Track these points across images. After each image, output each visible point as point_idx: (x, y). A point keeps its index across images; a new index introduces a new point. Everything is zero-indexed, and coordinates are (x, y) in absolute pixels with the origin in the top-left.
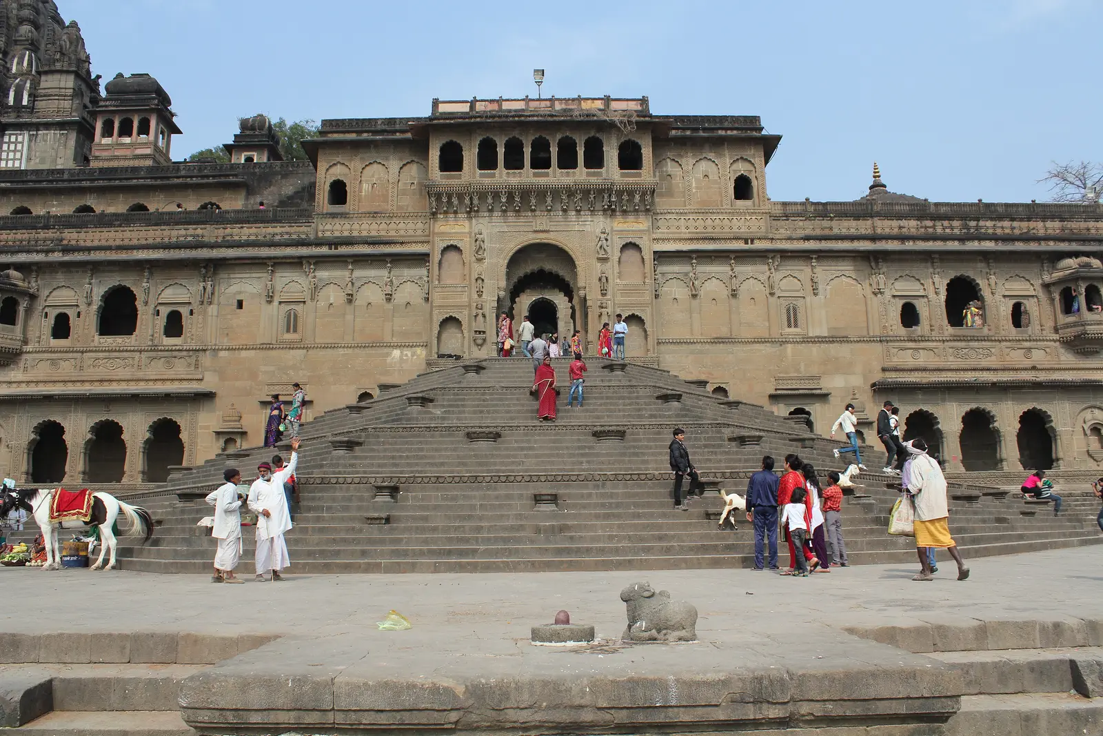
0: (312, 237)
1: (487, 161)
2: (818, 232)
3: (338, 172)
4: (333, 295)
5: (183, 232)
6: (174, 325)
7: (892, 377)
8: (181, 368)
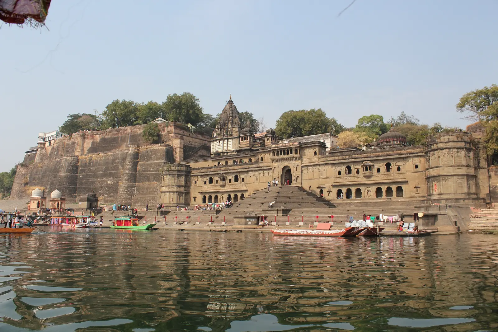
0: (259, 166)
1: (278, 154)
2: (326, 160)
3: (262, 156)
4: (262, 175)
5: (243, 167)
6: (243, 180)
7: (335, 184)
8: (244, 186)
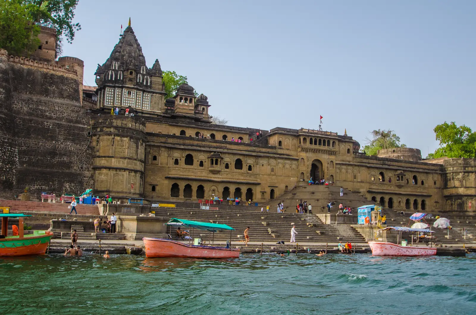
0: (276, 152)
1: (311, 143)
2: (360, 161)
3: (280, 139)
4: (281, 165)
5: (251, 148)
6: (250, 168)
7: (371, 190)
8: (253, 178)
